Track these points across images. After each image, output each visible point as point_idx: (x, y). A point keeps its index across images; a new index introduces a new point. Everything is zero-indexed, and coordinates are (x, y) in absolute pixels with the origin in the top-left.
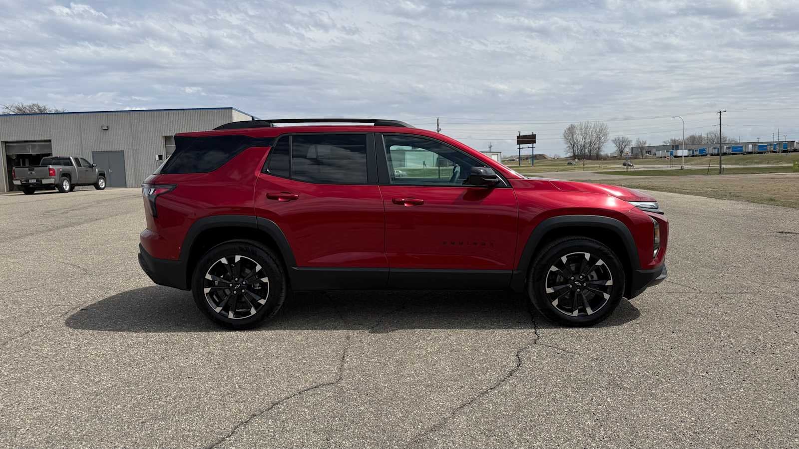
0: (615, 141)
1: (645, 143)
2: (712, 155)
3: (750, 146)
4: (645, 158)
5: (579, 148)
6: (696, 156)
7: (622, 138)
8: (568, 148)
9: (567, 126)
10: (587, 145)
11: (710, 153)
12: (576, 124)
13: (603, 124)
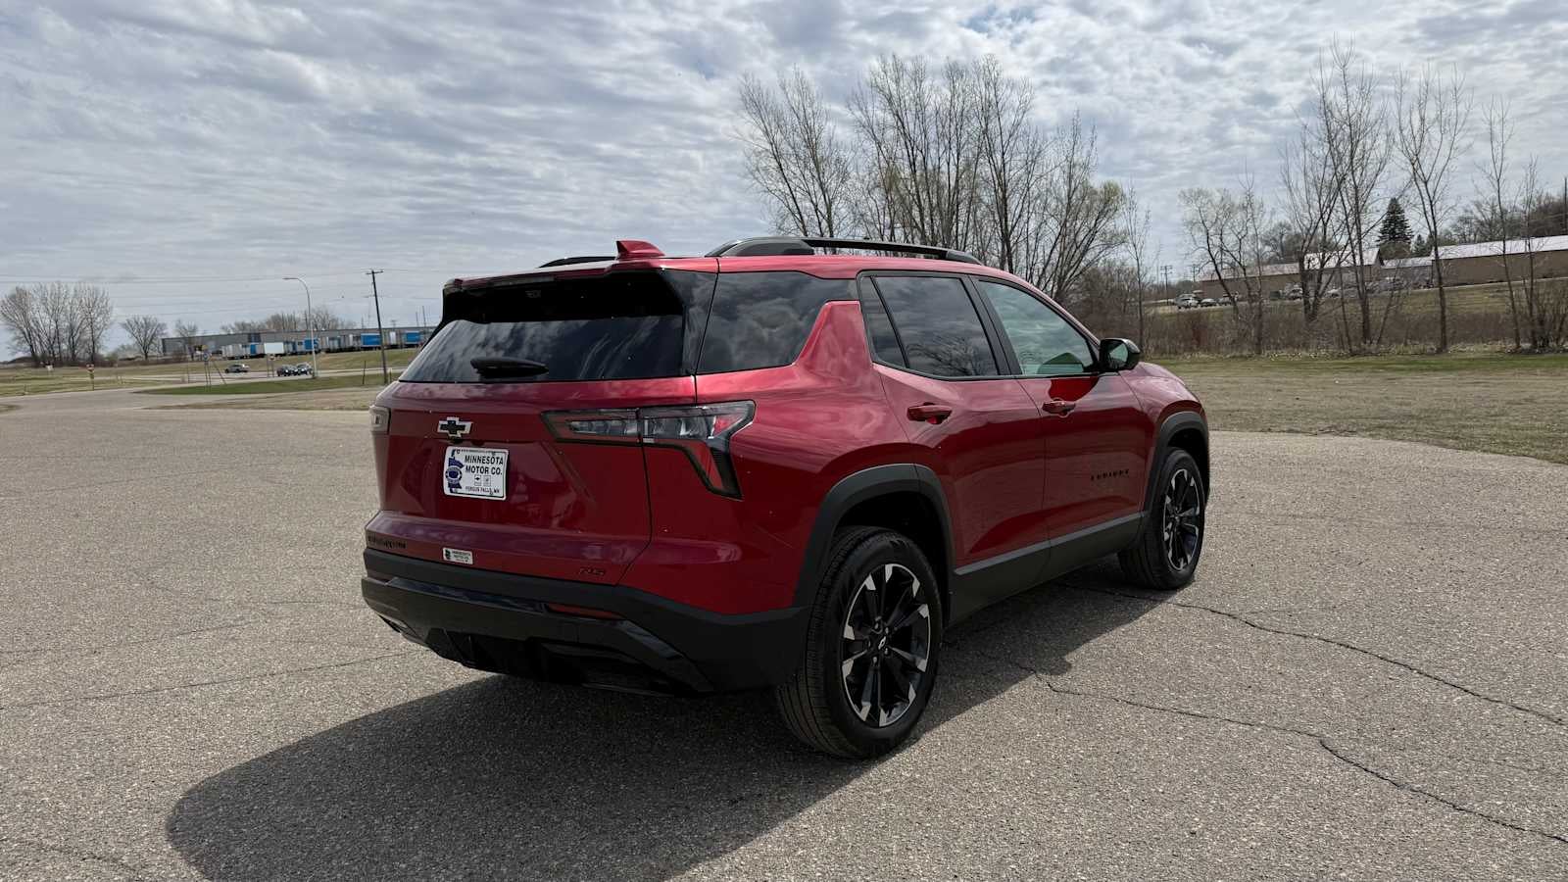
0: (127, 326)
1: (194, 330)
2: (328, 351)
3: (393, 335)
4: (198, 361)
5: (45, 339)
6: (302, 353)
7: (145, 319)
8: (16, 342)
9: (9, 290)
10: (65, 335)
11: (325, 347)
12: (27, 287)
13: (96, 290)
